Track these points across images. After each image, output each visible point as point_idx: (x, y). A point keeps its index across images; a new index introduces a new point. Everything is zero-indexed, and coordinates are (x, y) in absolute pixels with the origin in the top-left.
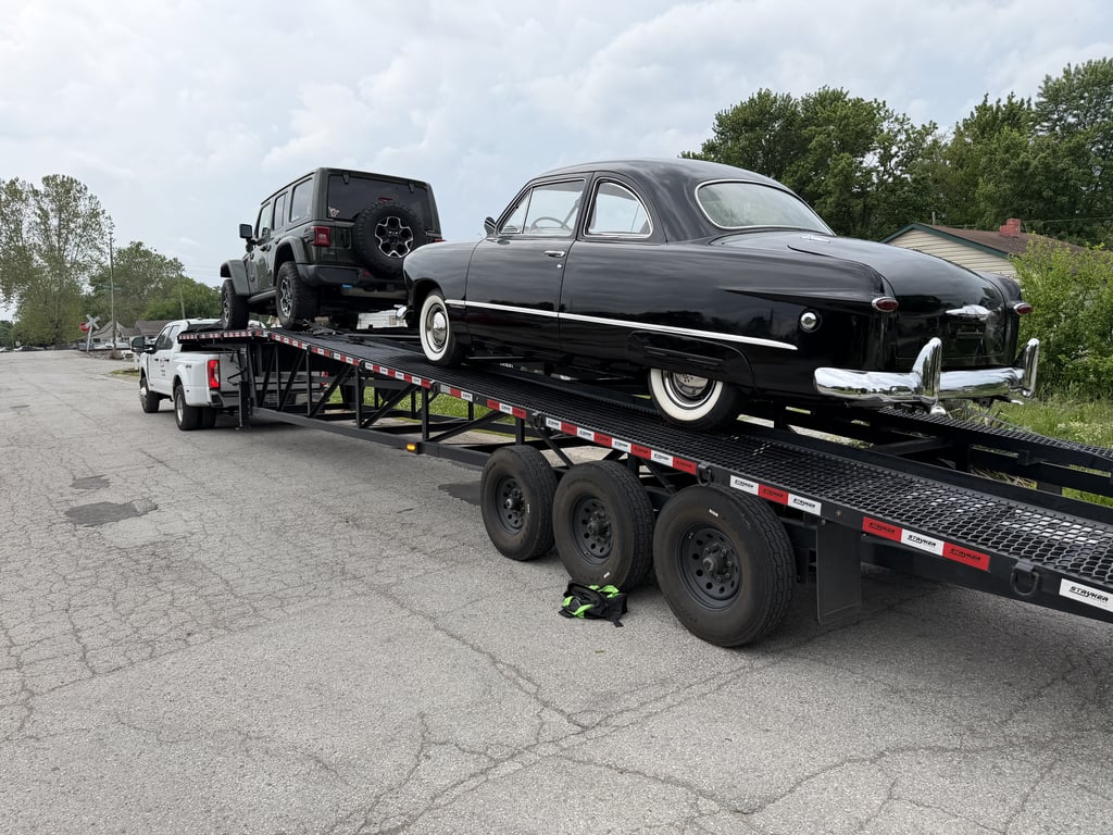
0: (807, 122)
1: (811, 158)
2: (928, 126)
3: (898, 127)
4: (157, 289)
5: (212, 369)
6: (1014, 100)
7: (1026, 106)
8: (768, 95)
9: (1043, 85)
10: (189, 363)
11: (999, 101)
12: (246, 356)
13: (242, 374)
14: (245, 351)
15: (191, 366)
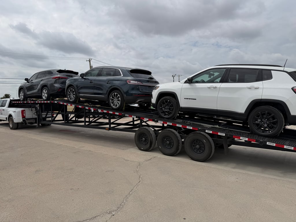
5: (23, 112)
12: (38, 108)
13: (36, 112)
14: (38, 106)
15: (16, 112)
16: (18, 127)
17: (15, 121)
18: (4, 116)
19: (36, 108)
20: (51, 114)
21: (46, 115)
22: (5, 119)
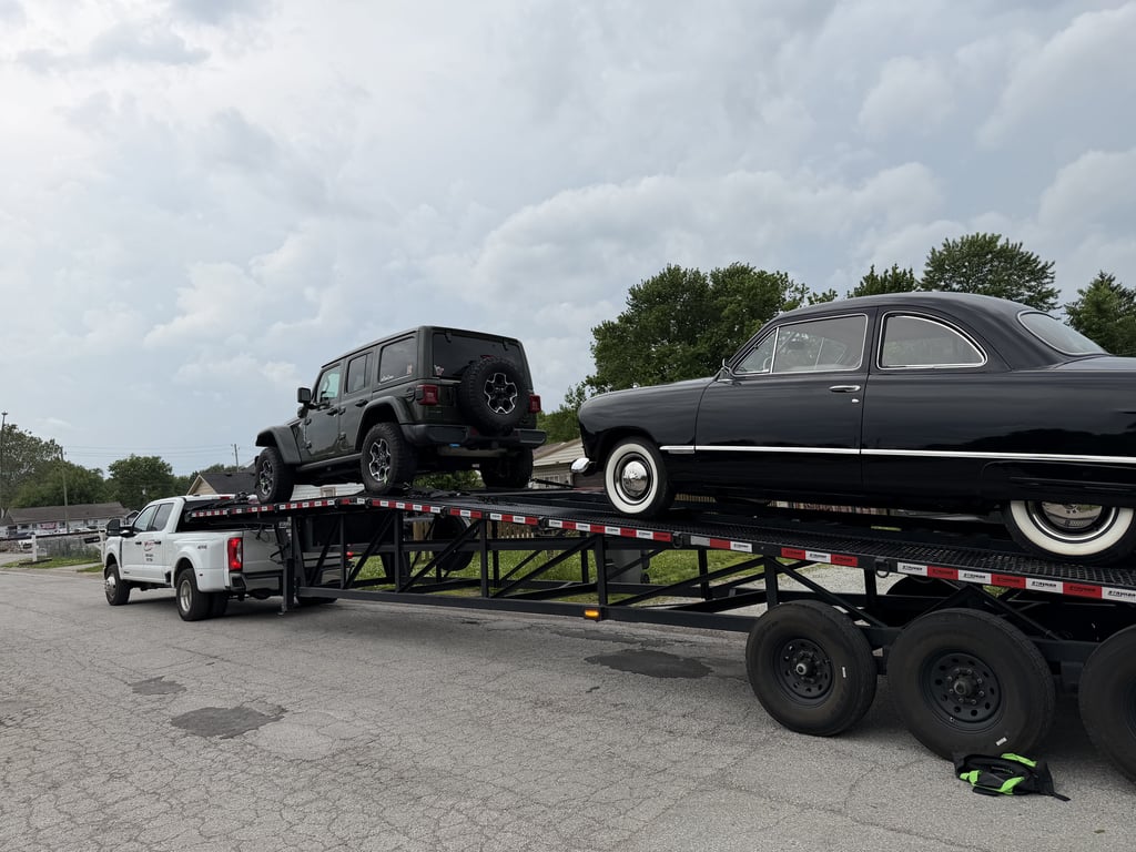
0: (716, 293)
1: (724, 326)
2: (828, 294)
3: (799, 296)
4: (28, 474)
5: (234, 549)
6: (898, 271)
7: (908, 276)
8: (677, 269)
9: (930, 256)
10: (203, 543)
11: (887, 271)
12: (289, 531)
13: (281, 551)
14: (286, 524)
15: (205, 547)
16: (211, 607)
17: (204, 584)
18: (160, 568)
19: (280, 534)
20: (339, 554)
21: (321, 560)
22: (163, 580)
